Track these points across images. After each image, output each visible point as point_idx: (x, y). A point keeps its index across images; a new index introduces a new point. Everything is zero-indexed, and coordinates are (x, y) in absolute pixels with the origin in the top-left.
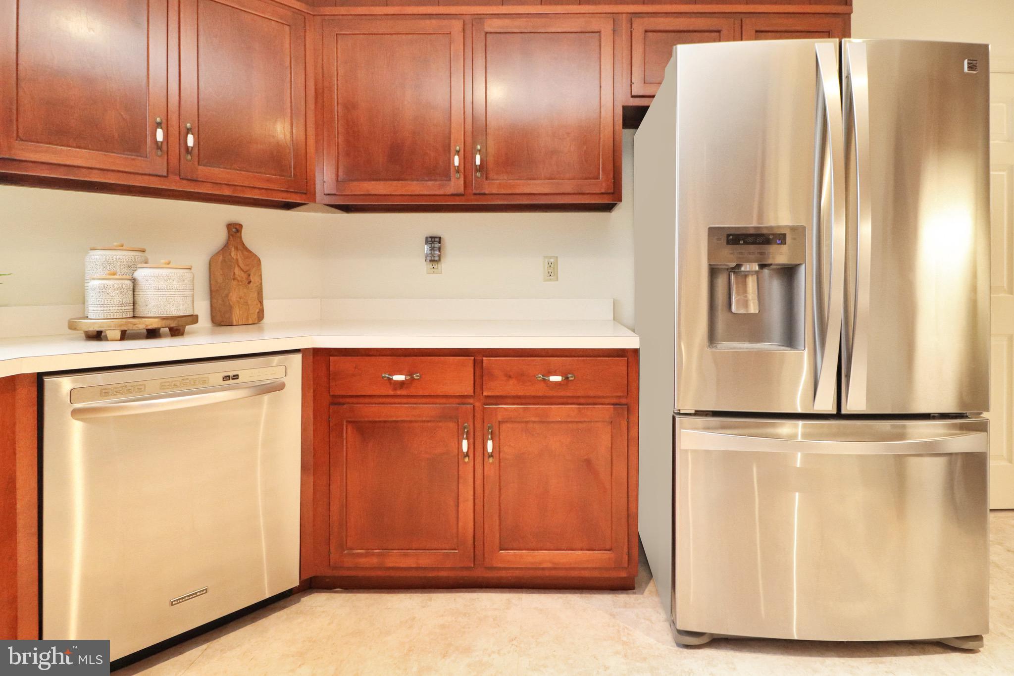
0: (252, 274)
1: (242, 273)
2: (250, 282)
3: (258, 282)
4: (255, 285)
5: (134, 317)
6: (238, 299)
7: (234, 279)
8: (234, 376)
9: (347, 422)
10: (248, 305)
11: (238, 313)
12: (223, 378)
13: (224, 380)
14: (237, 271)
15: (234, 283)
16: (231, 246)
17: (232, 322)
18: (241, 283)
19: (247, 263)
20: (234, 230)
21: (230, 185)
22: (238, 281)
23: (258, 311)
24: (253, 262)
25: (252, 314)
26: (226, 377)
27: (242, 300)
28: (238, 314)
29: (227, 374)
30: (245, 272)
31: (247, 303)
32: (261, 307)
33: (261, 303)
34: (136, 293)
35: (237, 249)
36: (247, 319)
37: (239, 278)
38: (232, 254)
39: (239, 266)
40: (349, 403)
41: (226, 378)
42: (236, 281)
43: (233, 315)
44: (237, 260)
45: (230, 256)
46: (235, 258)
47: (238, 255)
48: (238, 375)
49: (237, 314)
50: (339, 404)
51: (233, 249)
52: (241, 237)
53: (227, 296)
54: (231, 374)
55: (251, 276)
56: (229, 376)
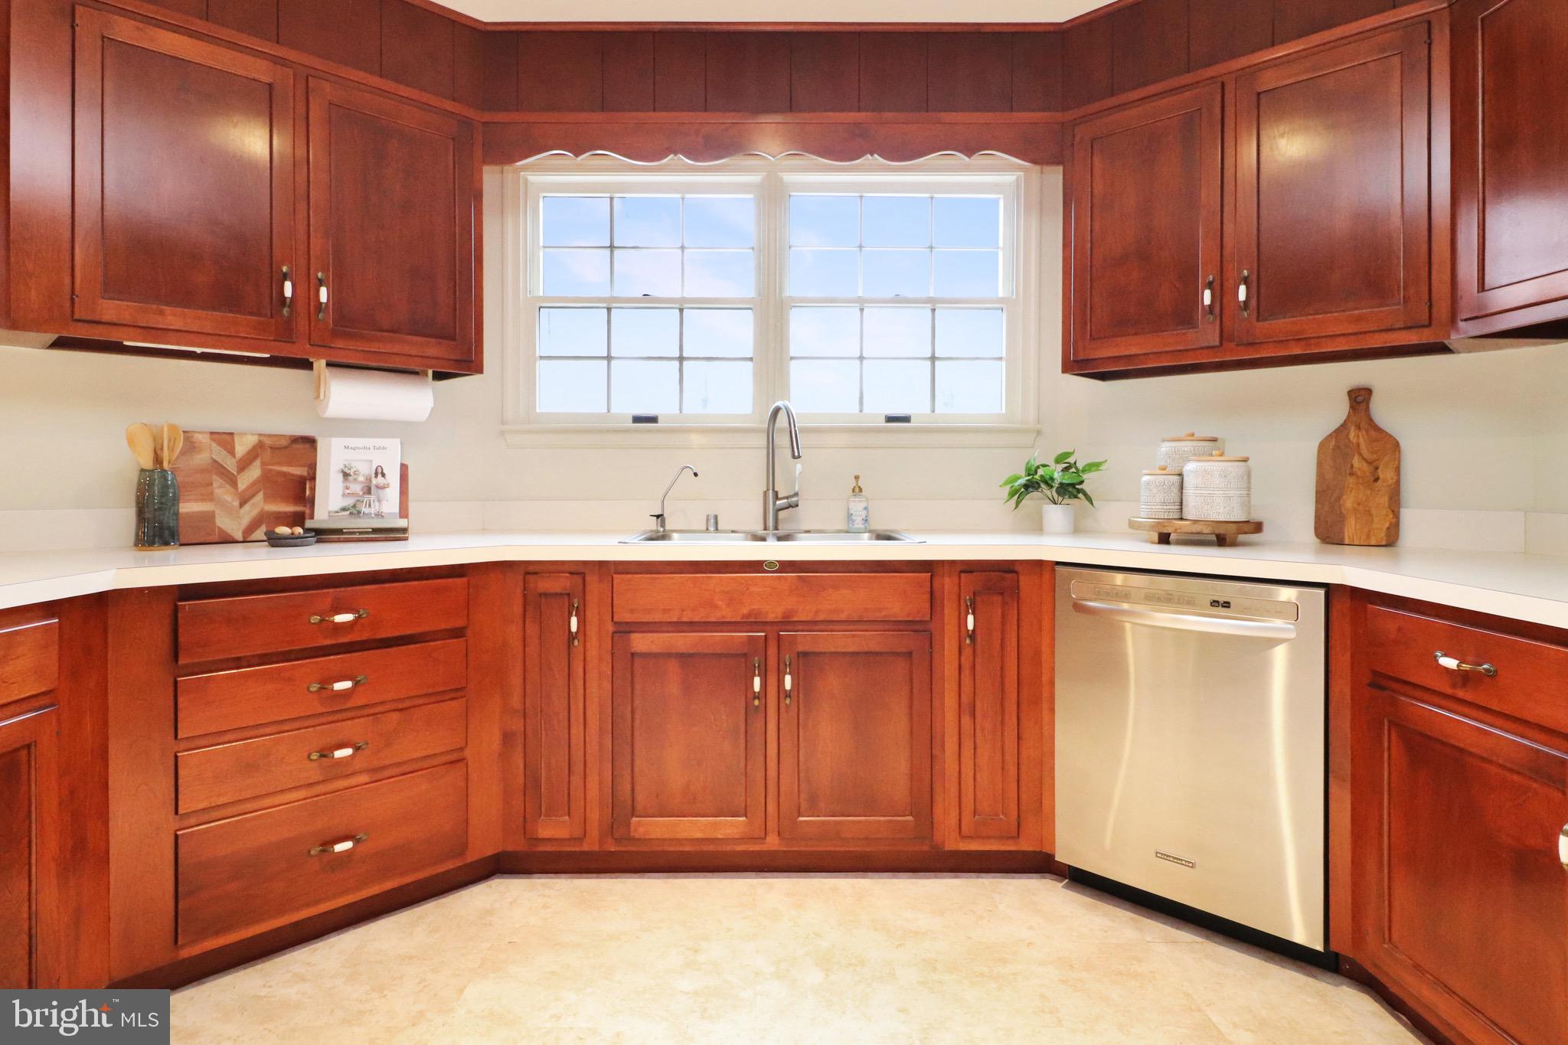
0: (1381, 467)
1: (1365, 464)
2: (1376, 480)
3: (1392, 479)
4: (1385, 484)
5: (1181, 519)
6: (1355, 505)
7: (1352, 474)
8: (1225, 602)
9: (1390, 722)
10: (1371, 515)
11: (1353, 526)
12: (1211, 603)
13: (1212, 606)
14: (1357, 462)
15: (1351, 480)
16: (1350, 424)
17: (1343, 539)
18: (1361, 481)
19: (1376, 449)
20: (1360, 398)
21: (1299, 340)
22: (1358, 477)
23: (1387, 525)
24: (1388, 446)
25: (1377, 529)
26: (1214, 601)
27: (1361, 507)
28: (1354, 529)
29: (1216, 599)
30: (1369, 463)
31: (1369, 511)
32: (1394, 520)
33: (1396, 515)
34: (1184, 491)
35: (1358, 428)
36: (1368, 537)
37: (1359, 473)
38: (1352, 435)
39: (1360, 454)
40: (1393, 690)
41: (1215, 603)
42: (1354, 477)
43: (1346, 527)
44: (1358, 445)
45: (1347, 441)
46: (1355, 441)
47: (1361, 436)
48: (1229, 603)
49: (1351, 528)
50: (1382, 688)
51: (1353, 429)
52: (1368, 408)
53: (1339, 498)
54: (1221, 600)
55: (1379, 471)
56: (1218, 602)
